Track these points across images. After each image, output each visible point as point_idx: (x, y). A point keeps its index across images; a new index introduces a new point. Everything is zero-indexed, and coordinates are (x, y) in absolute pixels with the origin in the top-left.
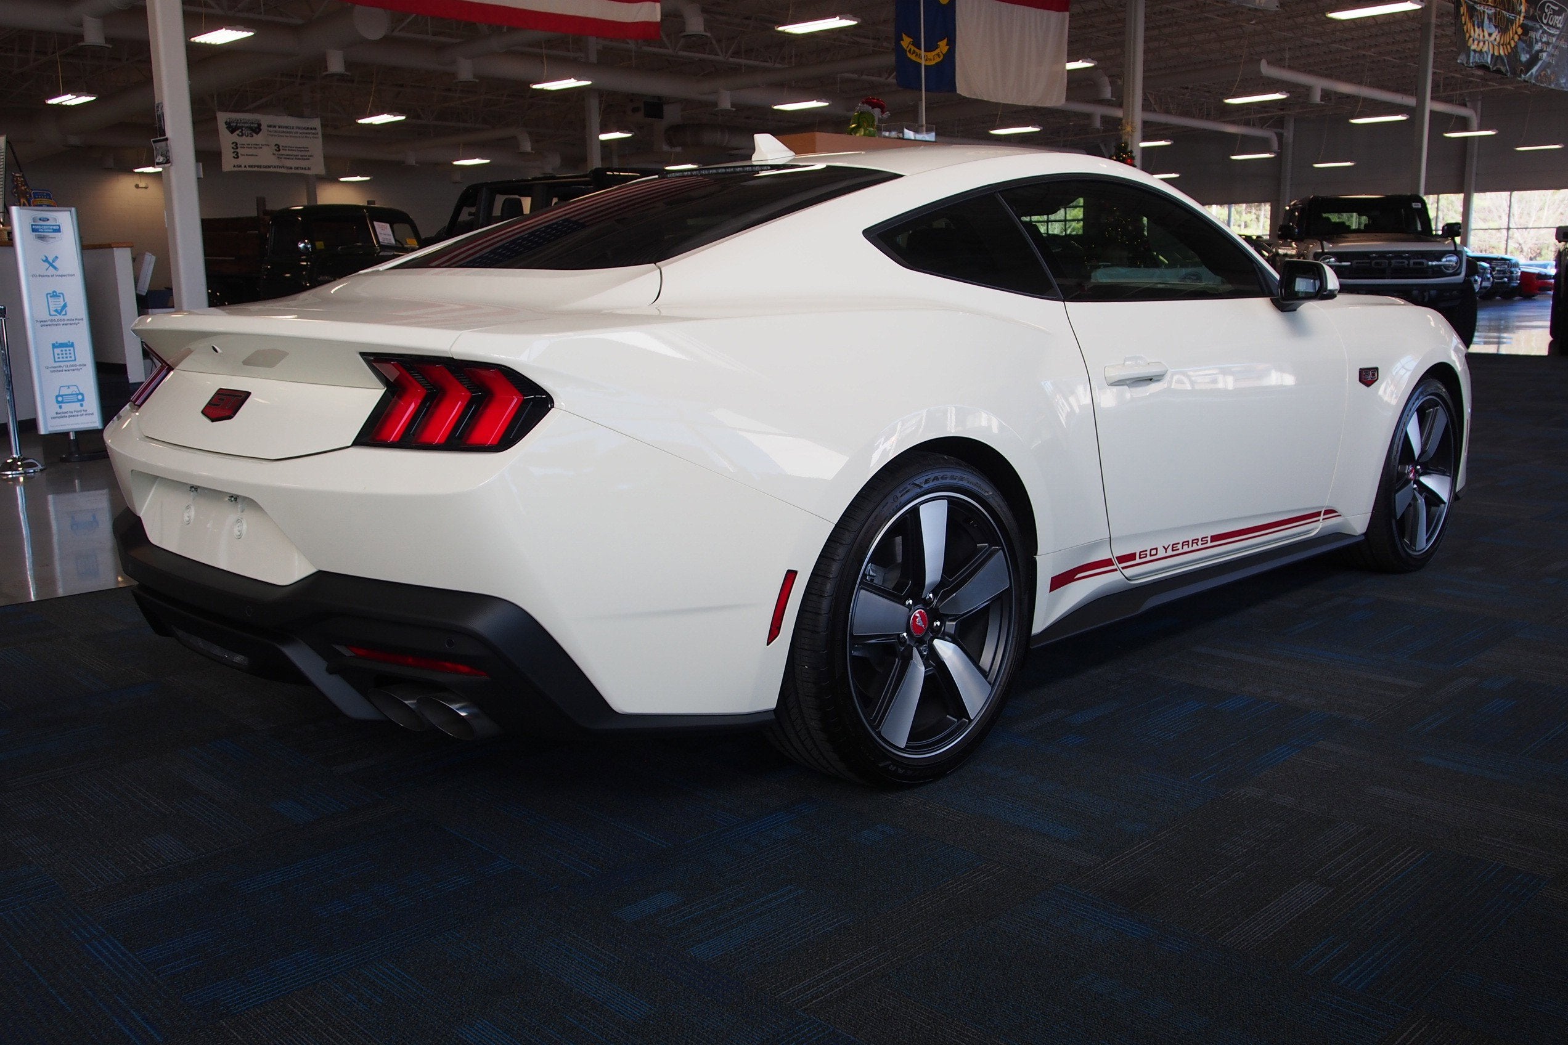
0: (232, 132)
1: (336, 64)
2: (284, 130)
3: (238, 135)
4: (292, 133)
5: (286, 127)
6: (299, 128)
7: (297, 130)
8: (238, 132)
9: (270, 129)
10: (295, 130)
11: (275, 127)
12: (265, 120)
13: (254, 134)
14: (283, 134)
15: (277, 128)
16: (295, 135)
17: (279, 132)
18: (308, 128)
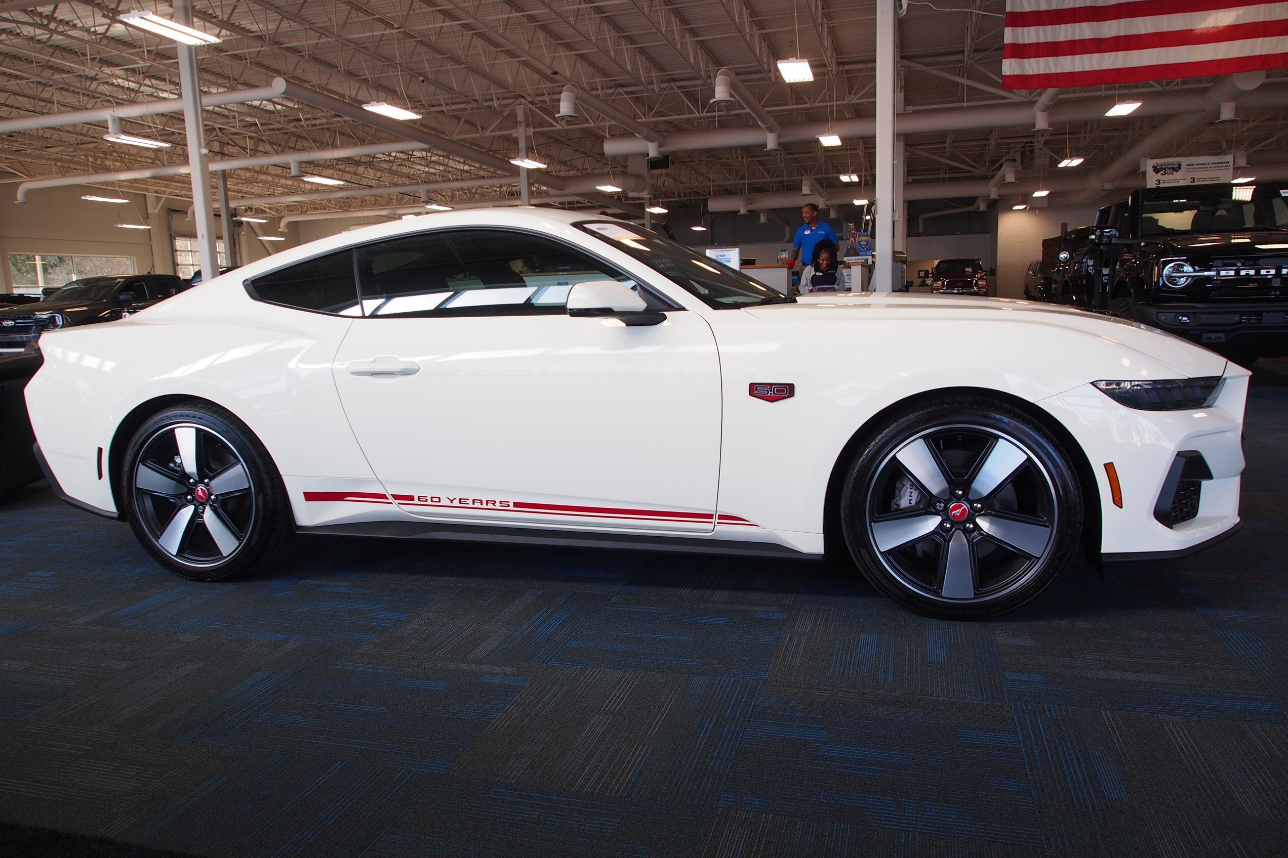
0: (1157, 173)
1: (1227, 113)
2: (1201, 166)
3: (1162, 174)
4: (1207, 168)
5: (1203, 164)
6: (1214, 164)
7: (1212, 165)
8: (1161, 172)
9: (1188, 167)
10: (1210, 166)
11: (1193, 165)
12: (1184, 161)
13: (1174, 172)
14: (1200, 170)
15: (1195, 166)
16: (1210, 169)
17: (1196, 168)
18: (1222, 163)
